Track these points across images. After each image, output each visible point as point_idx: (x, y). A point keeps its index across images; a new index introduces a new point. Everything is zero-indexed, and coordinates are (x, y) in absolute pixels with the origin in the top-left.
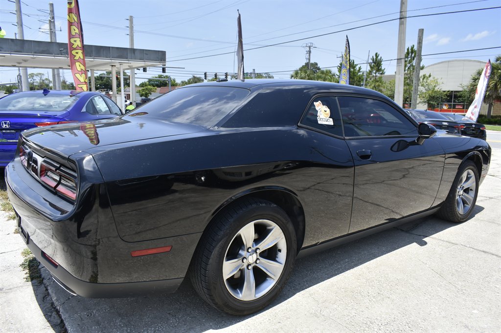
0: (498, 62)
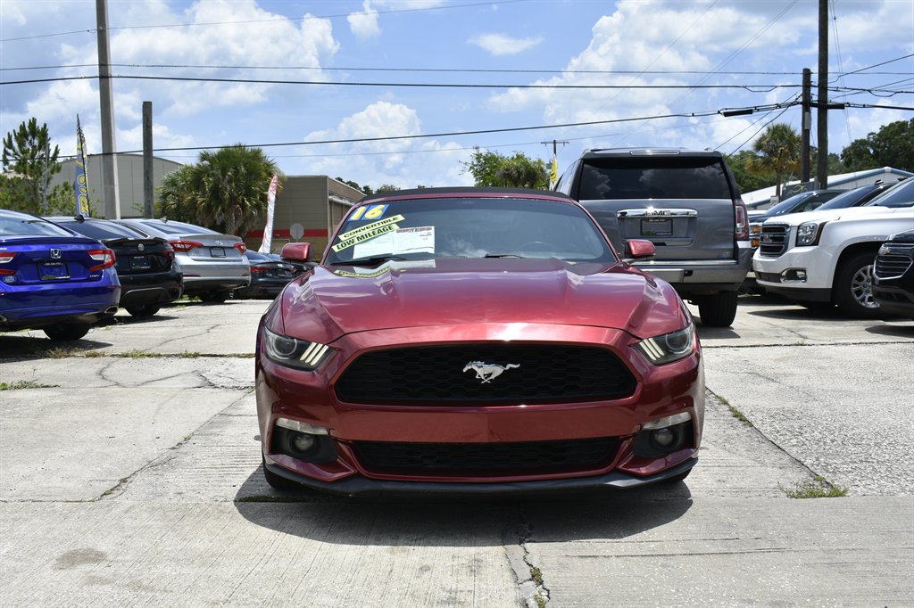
0: (206, 162)
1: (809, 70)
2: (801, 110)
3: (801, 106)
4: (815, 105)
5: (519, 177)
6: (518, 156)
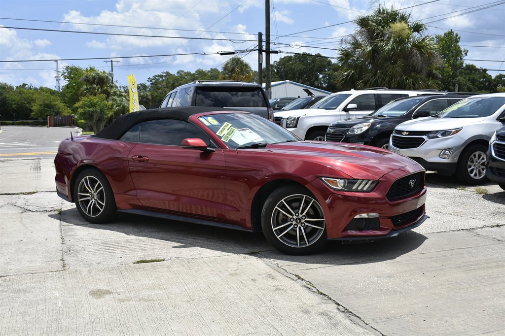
1: (261, 33)
2: (258, 54)
3: (257, 51)
4: (264, 51)
5: (94, 81)
6: (91, 68)
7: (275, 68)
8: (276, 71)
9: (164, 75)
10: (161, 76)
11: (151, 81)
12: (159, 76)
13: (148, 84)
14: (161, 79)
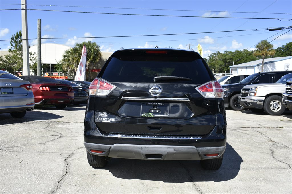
7: (283, 49)
8: (283, 51)
9: (217, 53)
10: (215, 54)
11: (209, 56)
12: (214, 54)
13: (208, 58)
14: (215, 56)
